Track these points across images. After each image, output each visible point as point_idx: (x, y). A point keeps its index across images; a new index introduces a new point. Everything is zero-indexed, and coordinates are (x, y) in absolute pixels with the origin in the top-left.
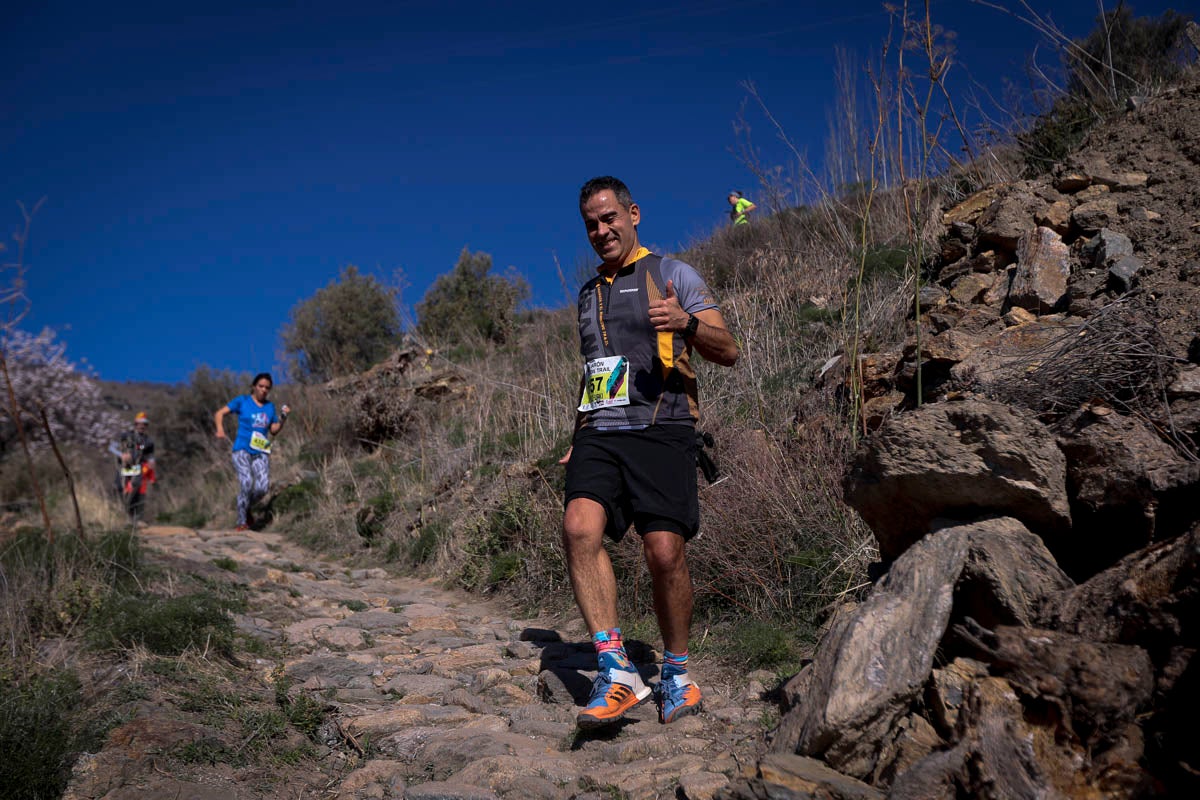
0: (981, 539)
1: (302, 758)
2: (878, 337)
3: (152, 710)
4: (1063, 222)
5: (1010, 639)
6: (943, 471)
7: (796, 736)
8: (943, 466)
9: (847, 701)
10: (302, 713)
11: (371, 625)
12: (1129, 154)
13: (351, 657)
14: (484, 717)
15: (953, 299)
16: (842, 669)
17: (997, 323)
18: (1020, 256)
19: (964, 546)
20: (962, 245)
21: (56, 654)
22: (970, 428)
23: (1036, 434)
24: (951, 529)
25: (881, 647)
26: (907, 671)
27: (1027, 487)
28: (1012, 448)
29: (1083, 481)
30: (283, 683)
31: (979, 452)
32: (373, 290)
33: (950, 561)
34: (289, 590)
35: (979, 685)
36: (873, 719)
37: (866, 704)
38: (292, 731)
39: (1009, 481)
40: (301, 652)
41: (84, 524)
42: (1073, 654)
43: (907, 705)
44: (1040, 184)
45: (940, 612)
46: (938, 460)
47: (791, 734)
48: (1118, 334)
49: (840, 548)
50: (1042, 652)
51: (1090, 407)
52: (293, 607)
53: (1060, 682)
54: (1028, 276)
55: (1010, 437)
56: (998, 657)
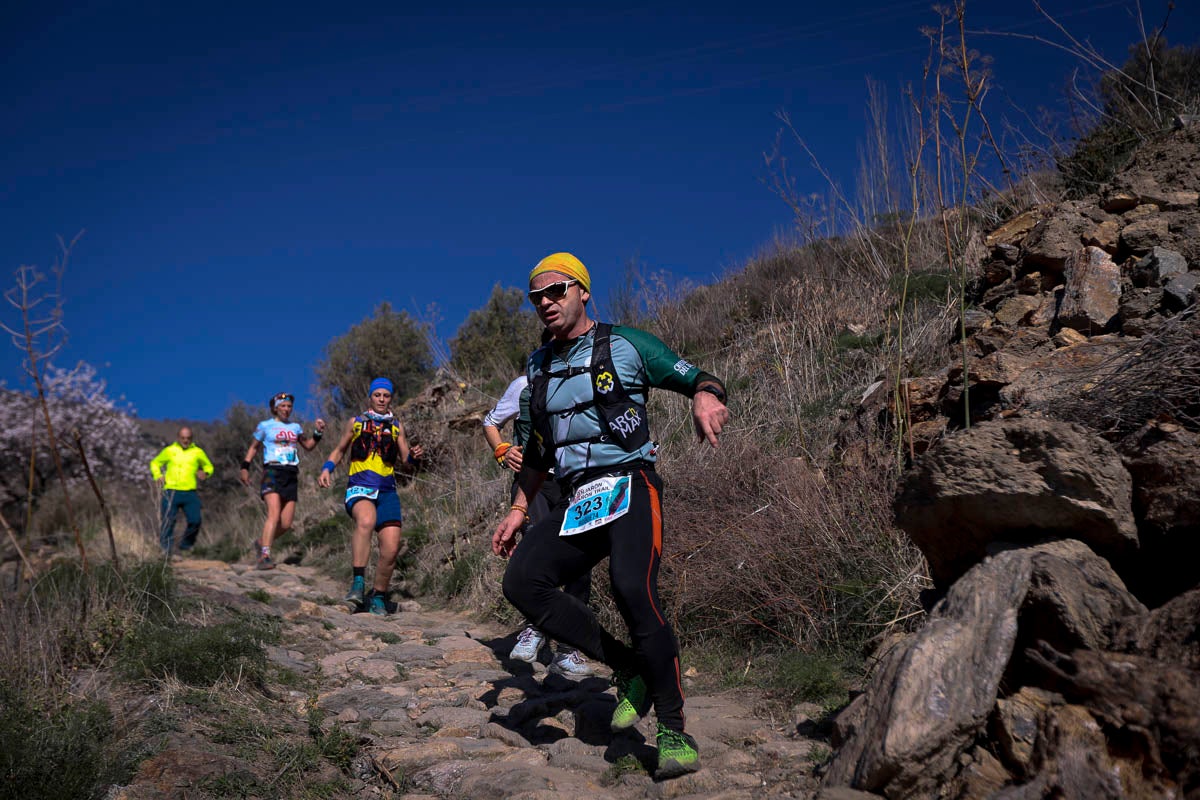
0: (1044, 561)
1: (336, 792)
2: (921, 362)
3: (183, 742)
4: (1111, 243)
5: (1089, 664)
6: (1001, 491)
7: (851, 769)
8: (1001, 486)
9: (907, 732)
10: (335, 746)
11: (405, 658)
12: (1178, 172)
13: (385, 689)
14: (522, 750)
15: (998, 322)
16: (901, 699)
17: (1047, 344)
18: (1068, 277)
19: (1027, 569)
20: (1007, 268)
21: (87, 685)
22: (1029, 446)
23: (1100, 451)
24: (1012, 552)
25: (942, 676)
26: (971, 700)
27: (1092, 507)
28: (1075, 466)
29: (1151, 502)
30: (316, 715)
31: (1039, 471)
32: (406, 326)
33: (1013, 584)
34: (322, 622)
35: (1055, 713)
36: (935, 751)
37: (928, 735)
38: (324, 764)
39: (1073, 501)
40: (334, 684)
41: (118, 555)
42: (1160, 680)
43: (971, 736)
44: (1087, 204)
45: (1004, 637)
46: (996, 480)
47: (846, 769)
48: (1184, 347)
49: (887, 577)
50: (1124, 678)
51: (1156, 424)
52: (327, 639)
53: (1145, 710)
54: (1077, 296)
55: (1073, 455)
56: (1076, 683)
